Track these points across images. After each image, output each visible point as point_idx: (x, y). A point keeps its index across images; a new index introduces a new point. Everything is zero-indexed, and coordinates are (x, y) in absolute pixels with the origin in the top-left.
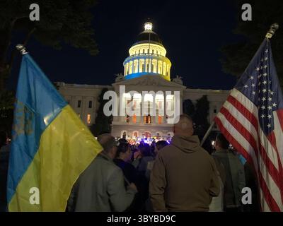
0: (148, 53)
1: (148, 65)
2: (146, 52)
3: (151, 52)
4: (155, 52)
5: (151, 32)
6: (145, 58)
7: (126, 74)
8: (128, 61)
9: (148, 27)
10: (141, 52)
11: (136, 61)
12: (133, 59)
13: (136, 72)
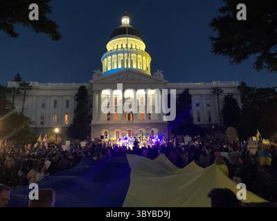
0: (127, 48)
1: (127, 60)
2: (124, 46)
3: (129, 46)
4: (134, 47)
5: (129, 26)
6: (123, 52)
7: (104, 70)
8: (106, 57)
9: (126, 21)
10: (120, 47)
11: (114, 56)
12: (111, 55)
13: (115, 67)
